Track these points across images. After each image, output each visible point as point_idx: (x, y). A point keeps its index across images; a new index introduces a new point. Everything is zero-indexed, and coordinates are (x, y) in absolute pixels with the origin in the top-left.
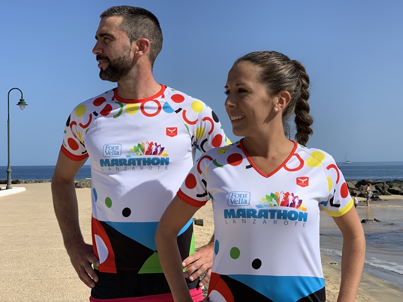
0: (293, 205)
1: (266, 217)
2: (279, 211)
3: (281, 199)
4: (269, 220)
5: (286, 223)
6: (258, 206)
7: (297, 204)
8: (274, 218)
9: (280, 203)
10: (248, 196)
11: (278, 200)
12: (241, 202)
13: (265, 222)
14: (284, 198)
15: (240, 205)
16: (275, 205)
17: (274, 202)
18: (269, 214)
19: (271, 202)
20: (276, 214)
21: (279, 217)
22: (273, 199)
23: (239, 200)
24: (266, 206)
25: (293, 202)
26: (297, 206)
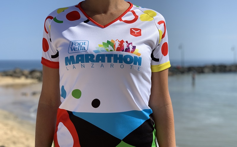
0: (127, 50)
1: (103, 61)
2: (115, 56)
3: (117, 46)
4: (106, 64)
5: (122, 66)
6: (96, 52)
7: (131, 49)
8: (111, 62)
9: (116, 49)
10: (87, 44)
11: (114, 46)
12: (80, 49)
13: (102, 66)
14: (119, 45)
15: (79, 51)
16: (111, 50)
17: (110, 47)
18: (106, 58)
19: (107, 48)
20: (112, 58)
21: (115, 61)
22: (109, 46)
23: (78, 47)
24: (103, 51)
25: (128, 47)
26: (132, 51)
